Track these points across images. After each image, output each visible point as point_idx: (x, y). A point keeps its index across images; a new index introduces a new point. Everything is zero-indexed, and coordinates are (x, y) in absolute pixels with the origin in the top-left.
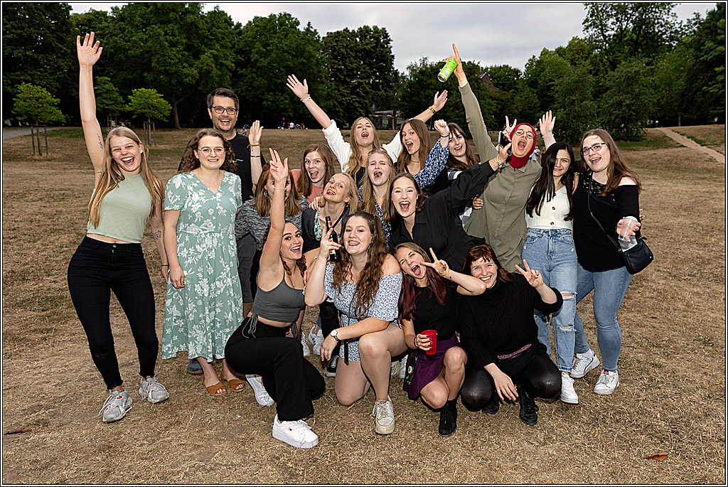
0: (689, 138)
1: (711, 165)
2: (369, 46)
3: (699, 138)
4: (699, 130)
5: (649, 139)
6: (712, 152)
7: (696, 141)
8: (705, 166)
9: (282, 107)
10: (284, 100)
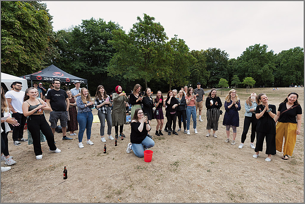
9: (292, 80)
10: (293, 77)
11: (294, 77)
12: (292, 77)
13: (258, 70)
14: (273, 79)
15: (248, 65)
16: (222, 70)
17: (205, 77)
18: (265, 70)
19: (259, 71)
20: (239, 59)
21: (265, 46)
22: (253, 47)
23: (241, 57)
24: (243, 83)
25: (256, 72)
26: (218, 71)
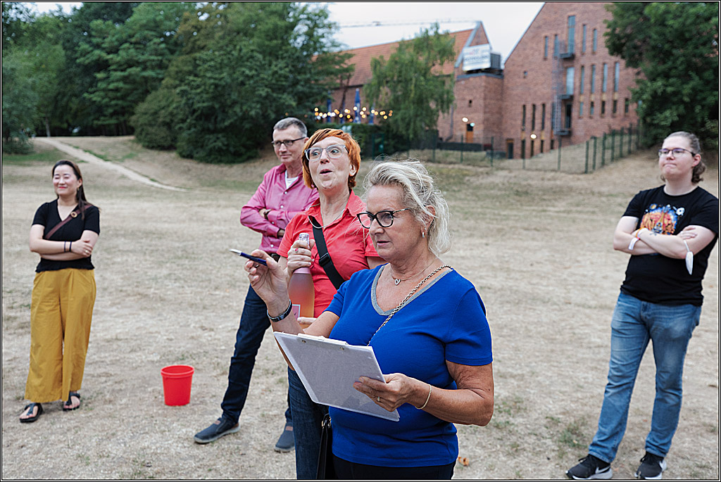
0: (86, 151)
1: (128, 184)
3: (96, 151)
4: (93, 143)
5: (38, 152)
6: (119, 169)
7: (95, 155)
8: (122, 183)
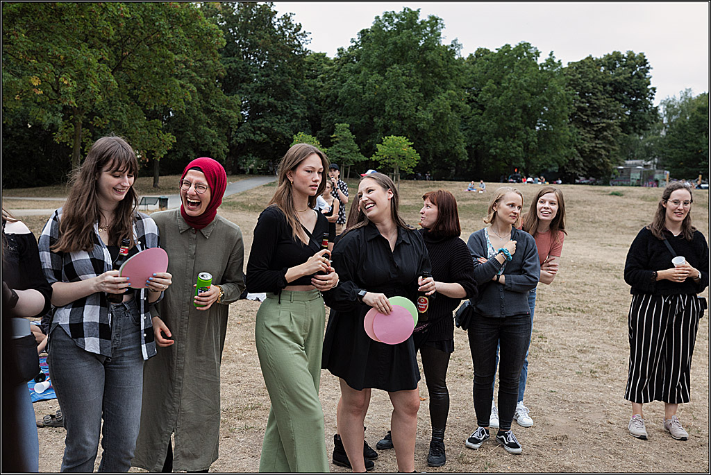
2: (622, 77)
9: (514, 155)
10: (516, 148)
11: (519, 146)
12: (514, 145)
13: (417, 110)
14: (462, 150)
15: (384, 87)
16: (284, 94)
17: (220, 119)
18: (438, 115)
19: (419, 115)
20: (345, 58)
21: (434, 21)
22: (397, 17)
23: (351, 49)
24: (373, 158)
25: (409, 117)
26: (272, 100)
